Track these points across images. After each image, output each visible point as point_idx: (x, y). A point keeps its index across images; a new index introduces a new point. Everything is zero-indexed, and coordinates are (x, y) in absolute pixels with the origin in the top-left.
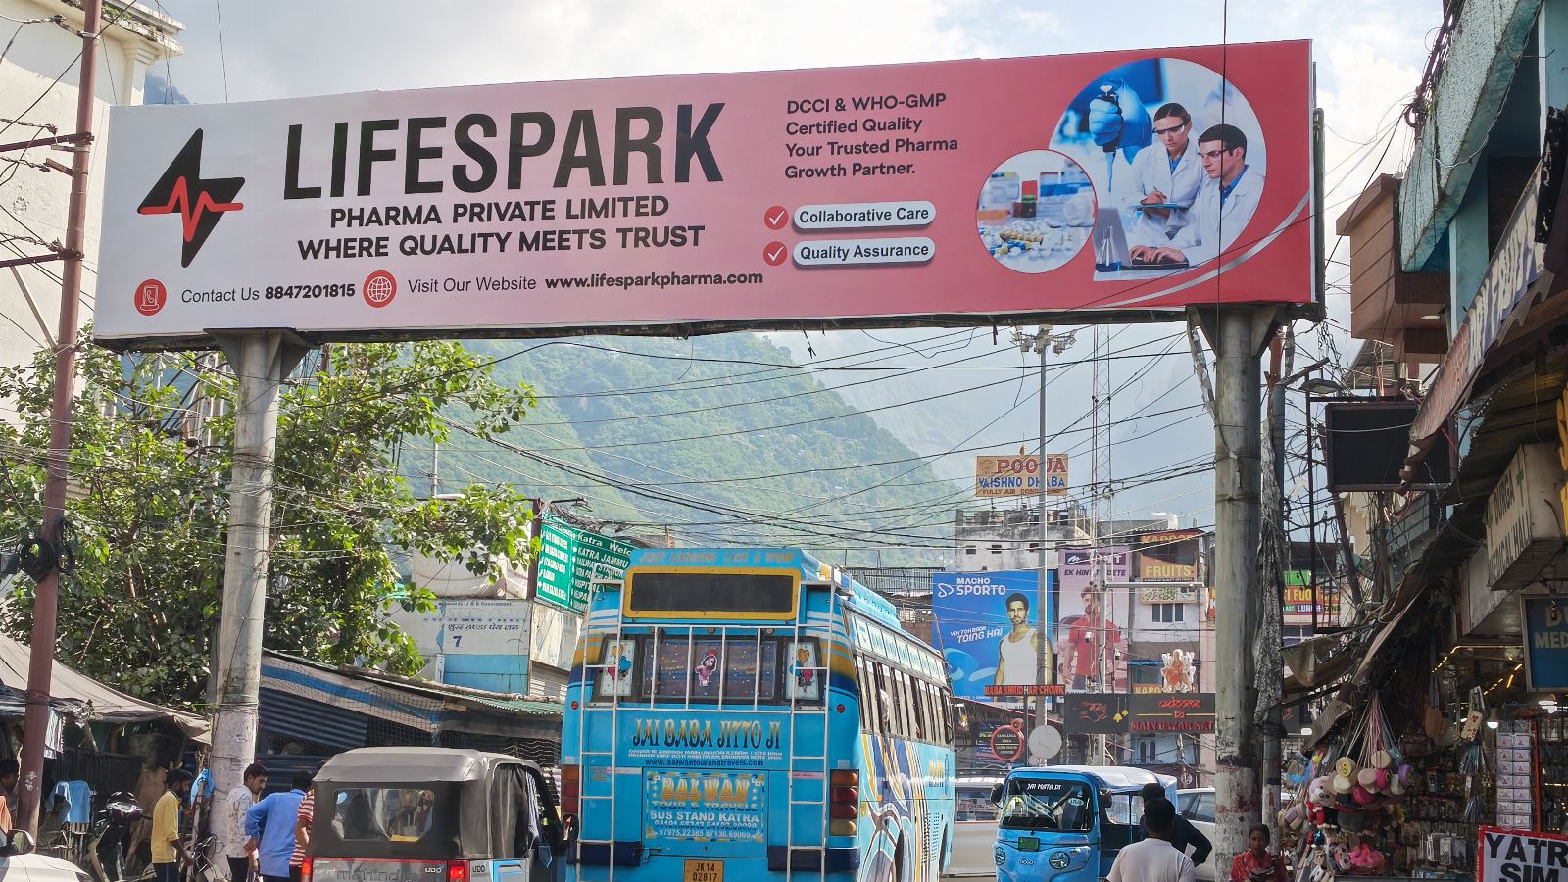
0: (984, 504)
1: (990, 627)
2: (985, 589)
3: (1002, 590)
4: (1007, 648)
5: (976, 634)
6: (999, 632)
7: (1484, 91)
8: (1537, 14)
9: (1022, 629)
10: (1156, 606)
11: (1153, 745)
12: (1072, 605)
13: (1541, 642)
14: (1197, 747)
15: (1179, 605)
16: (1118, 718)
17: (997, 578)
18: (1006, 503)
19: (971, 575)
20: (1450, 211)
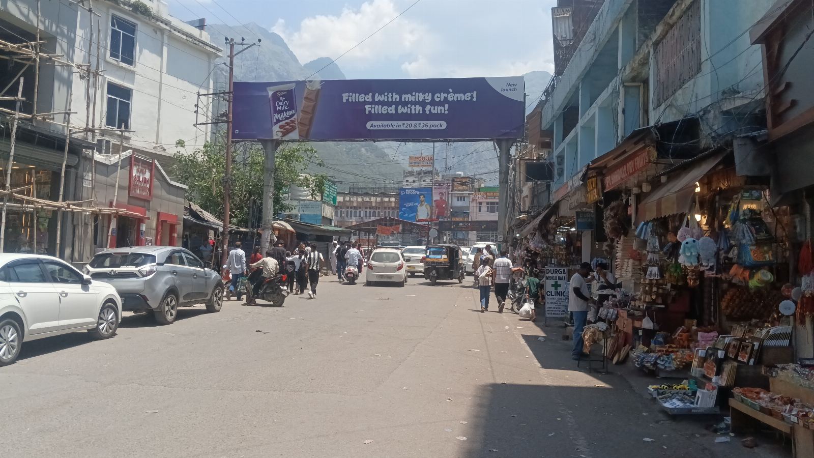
0: (410, 169)
1: (415, 203)
2: (413, 192)
3: (418, 193)
4: (419, 208)
5: (412, 204)
6: (416, 204)
7: (566, 97)
8: (579, 83)
9: (423, 203)
10: (458, 197)
11: (456, 234)
12: (436, 197)
13: (579, 220)
14: (468, 234)
15: (464, 197)
16: (452, 227)
17: (416, 189)
18: (416, 169)
19: (410, 189)
20: (555, 119)
